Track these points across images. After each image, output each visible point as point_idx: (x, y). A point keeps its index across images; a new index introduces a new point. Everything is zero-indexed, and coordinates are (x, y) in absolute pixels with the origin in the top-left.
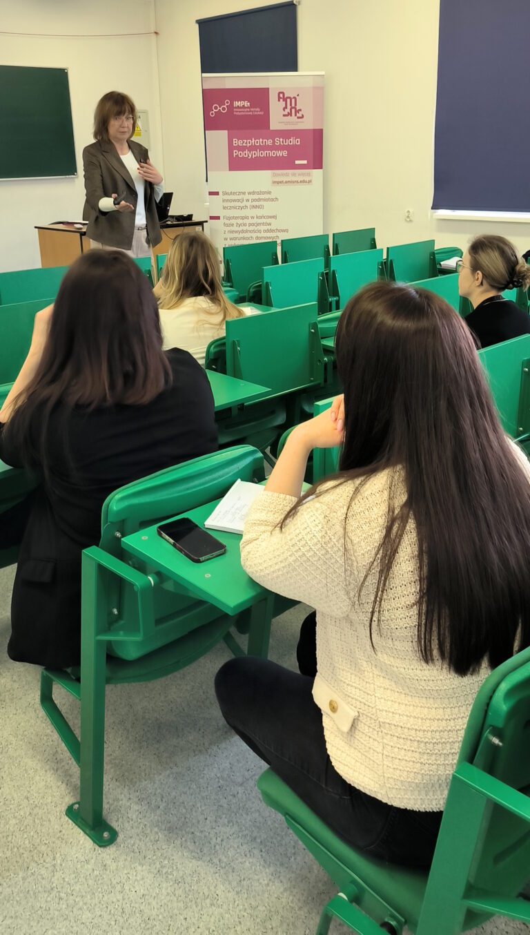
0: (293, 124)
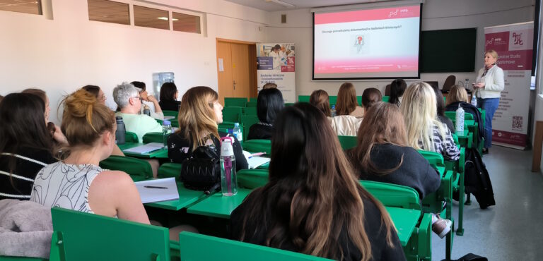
0: (518, 48)
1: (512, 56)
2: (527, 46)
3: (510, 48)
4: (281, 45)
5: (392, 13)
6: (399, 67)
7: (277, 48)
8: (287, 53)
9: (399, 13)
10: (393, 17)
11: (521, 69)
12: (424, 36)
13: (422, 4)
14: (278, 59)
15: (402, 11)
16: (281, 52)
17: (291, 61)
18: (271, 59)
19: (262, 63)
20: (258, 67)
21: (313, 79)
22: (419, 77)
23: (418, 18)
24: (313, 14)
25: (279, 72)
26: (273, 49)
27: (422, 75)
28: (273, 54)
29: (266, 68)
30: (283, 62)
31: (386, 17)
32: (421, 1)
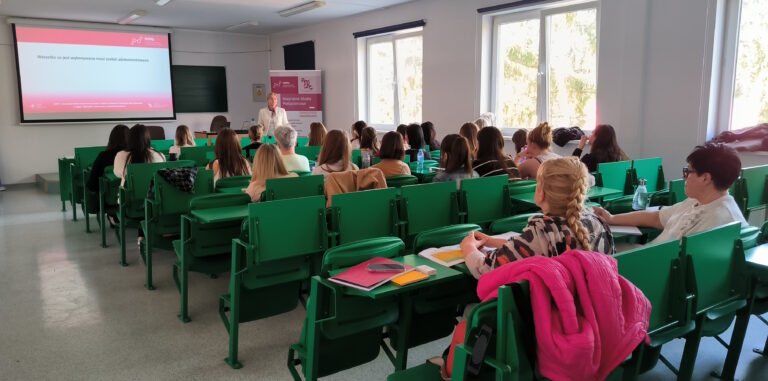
0: (308, 92)
1: (302, 99)
2: (316, 90)
3: (300, 92)
5: (134, 41)
6: (150, 105)
9: (143, 41)
10: (136, 45)
11: (312, 110)
12: (175, 70)
13: (169, 35)
15: (146, 39)
21: (23, 121)
22: (175, 118)
23: (167, 50)
24: (13, 26)
27: (178, 115)
31: (128, 44)
32: (168, 31)
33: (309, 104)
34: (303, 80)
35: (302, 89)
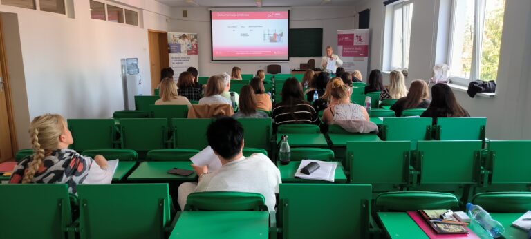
0: (360, 44)
1: (356, 48)
2: (365, 42)
3: (355, 44)
4: (187, 34)
5: (269, 16)
6: (275, 53)
7: (184, 37)
8: (192, 41)
9: (274, 15)
10: (270, 18)
11: (361, 56)
12: (291, 32)
13: (289, 11)
14: (185, 45)
15: (276, 14)
16: (186, 40)
17: (195, 47)
18: (179, 45)
19: (173, 48)
20: (169, 51)
21: (212, 61)
22: (288, 60)
23: (287, 20)
24: (211, 12)
25: (186, 55)
26: (180, 38)
27: (291, 58)
28: (181, 41)
29: (176, 52)
30: (189, 48)
31: (265, 18)
32: (289, 8)
33: (360, 52)
34: (357, 36)
35: (356, 42)
